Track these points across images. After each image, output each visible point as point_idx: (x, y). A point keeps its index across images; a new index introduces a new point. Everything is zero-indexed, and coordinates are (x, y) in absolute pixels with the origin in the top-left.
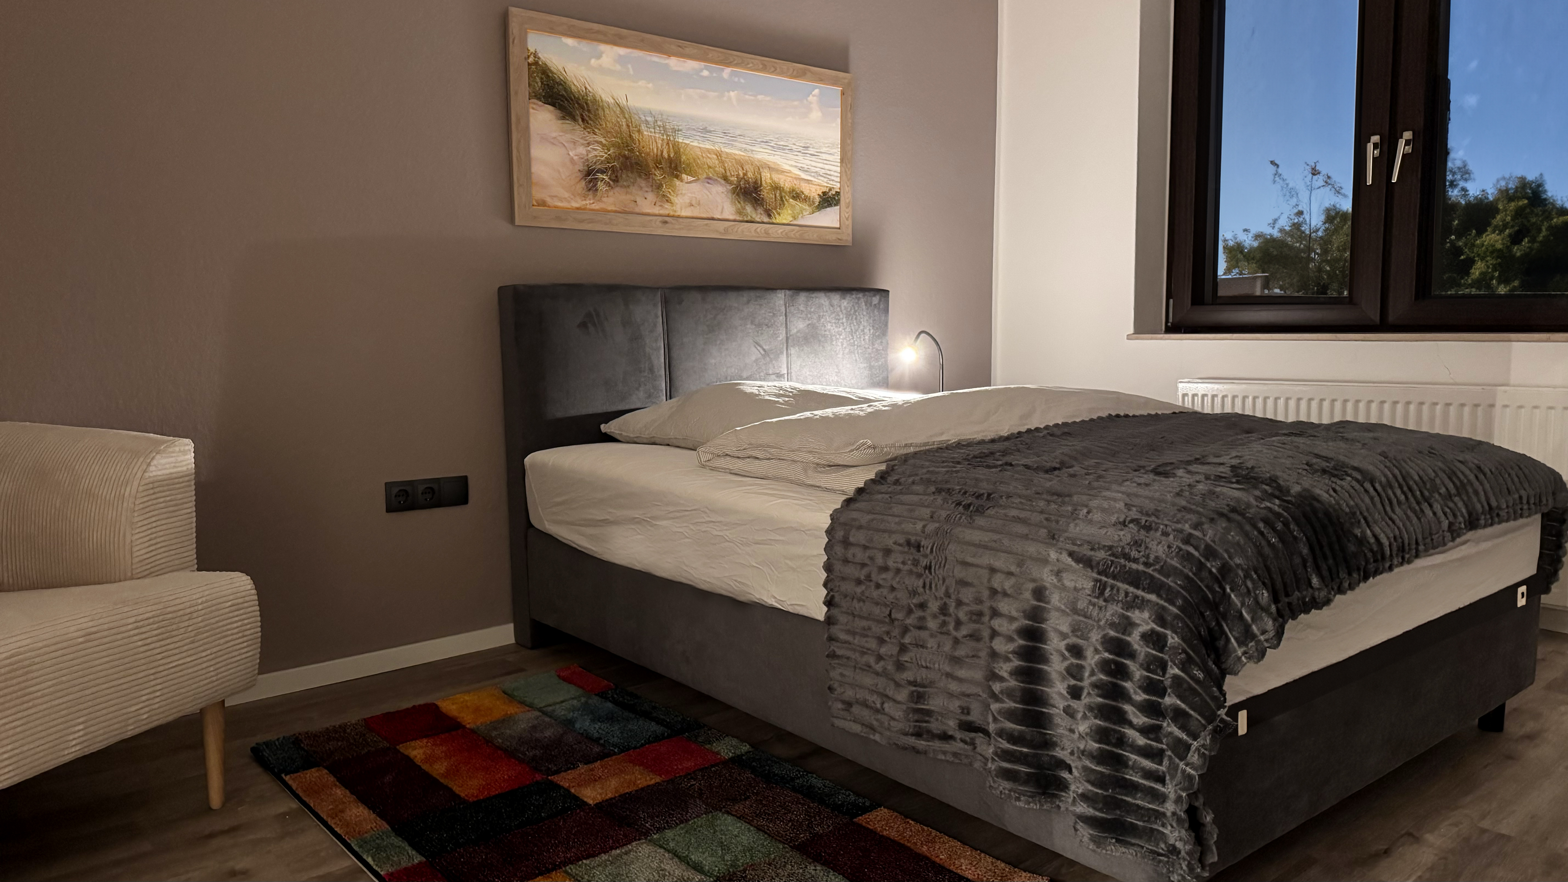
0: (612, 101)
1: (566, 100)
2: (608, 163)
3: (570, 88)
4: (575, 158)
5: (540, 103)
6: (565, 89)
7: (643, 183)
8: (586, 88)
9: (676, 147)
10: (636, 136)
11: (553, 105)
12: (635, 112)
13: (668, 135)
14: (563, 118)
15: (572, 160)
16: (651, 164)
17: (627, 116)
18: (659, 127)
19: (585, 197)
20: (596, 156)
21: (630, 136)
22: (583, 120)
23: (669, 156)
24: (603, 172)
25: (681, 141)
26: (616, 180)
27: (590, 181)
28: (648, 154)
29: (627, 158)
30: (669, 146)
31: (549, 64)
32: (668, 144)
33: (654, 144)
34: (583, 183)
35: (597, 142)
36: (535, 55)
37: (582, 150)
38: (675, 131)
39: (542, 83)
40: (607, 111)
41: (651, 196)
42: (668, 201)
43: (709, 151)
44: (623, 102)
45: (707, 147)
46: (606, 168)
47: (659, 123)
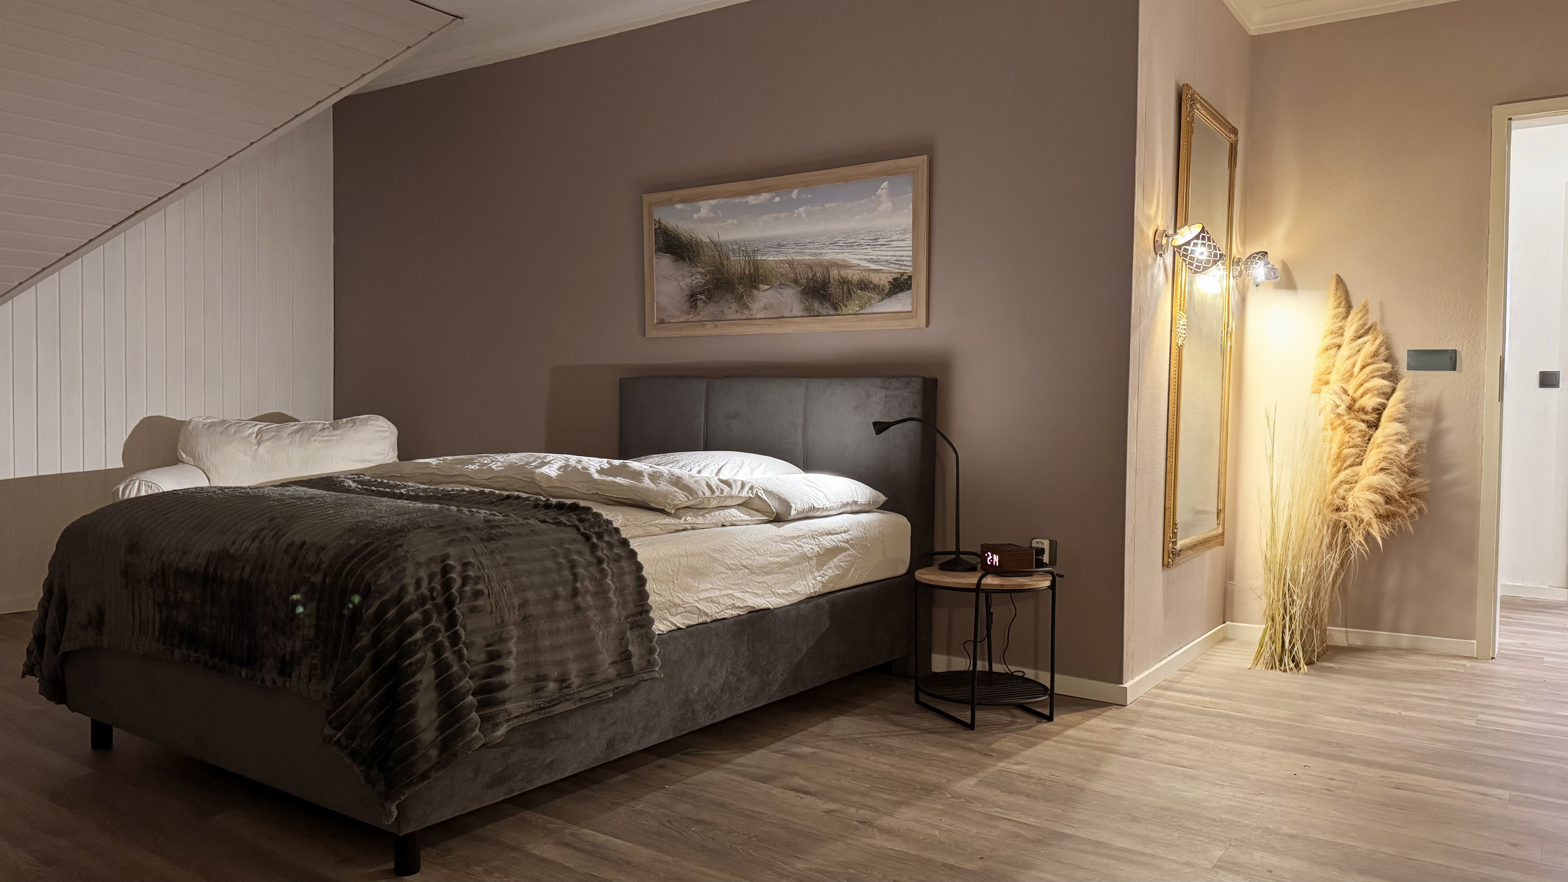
0: (709, 240)
1: (679, 247)
2: (706, 286)
3: (681, 238)
4: (684, 287)
5: (663, 254)
6: (678, 241)
7: (729, 297)
8: (691, 236)
9: (756, 265)
10: (725, 262)
11: (670, 253)
12: (725, 244)
13: (750, 256)
14: (677, 261)
15: (682, 289)
16: (736, 281)
17: (719, 249)
18: (743, 251)
19: (688, 313)
20: (698, 283)
21: (721, 263)
22: (689, 259)
23: (750, 272)
24: (700, 293)
25: (759, 258)
26: (710, 298)
27: (693, 302)
28: (734, 274)
29: (717, 279)
30: (750, 265)
31: (668, 226)
32: (749, 263)
33: (739, 265)
34: (688, 304)
35: (698, 272)
36: (659, 222)
37: (688, 280)
38: (754, 251)
39: (664, 240)
40: (705, 249)
41: (734, 306)
42: (748, 308)
43: (782, 261)
44: (716, 239)
45: (781, 258)
46: (704, 290)
47: (743, 248)
